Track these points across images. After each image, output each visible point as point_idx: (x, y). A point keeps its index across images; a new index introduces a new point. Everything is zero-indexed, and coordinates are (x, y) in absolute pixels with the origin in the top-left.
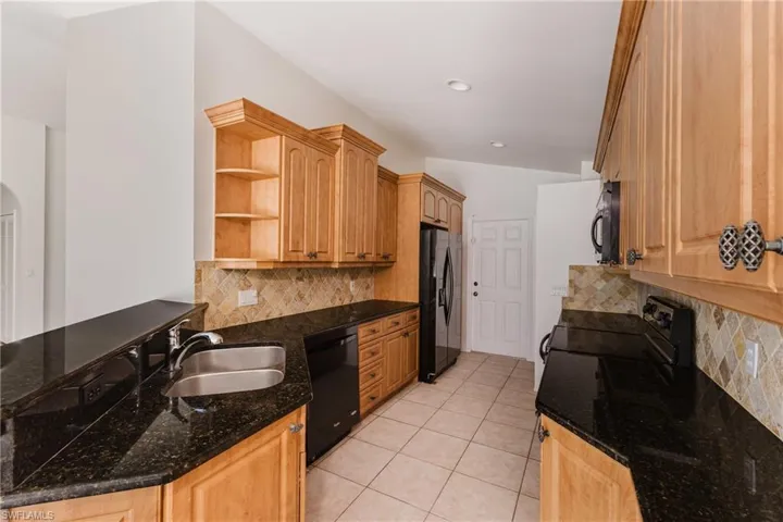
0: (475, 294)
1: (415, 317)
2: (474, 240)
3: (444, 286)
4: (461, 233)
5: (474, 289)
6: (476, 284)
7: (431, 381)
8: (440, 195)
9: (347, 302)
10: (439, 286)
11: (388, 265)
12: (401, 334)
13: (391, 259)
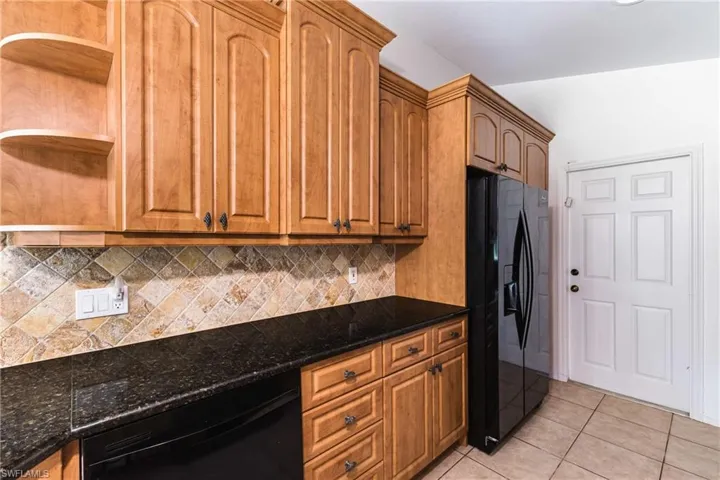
0: (574, 289)
1: (456, 335)
2: (569, 203)
3: (516, 278)
4: (546, 188)
5: (571, 280)
6: (575, 272)
7: (490, 449)
8: (507, 125)
9: (342, 301)
10: (505, 276)
11: (412, 241)
12: (426, 368)
13: (416, 231)
